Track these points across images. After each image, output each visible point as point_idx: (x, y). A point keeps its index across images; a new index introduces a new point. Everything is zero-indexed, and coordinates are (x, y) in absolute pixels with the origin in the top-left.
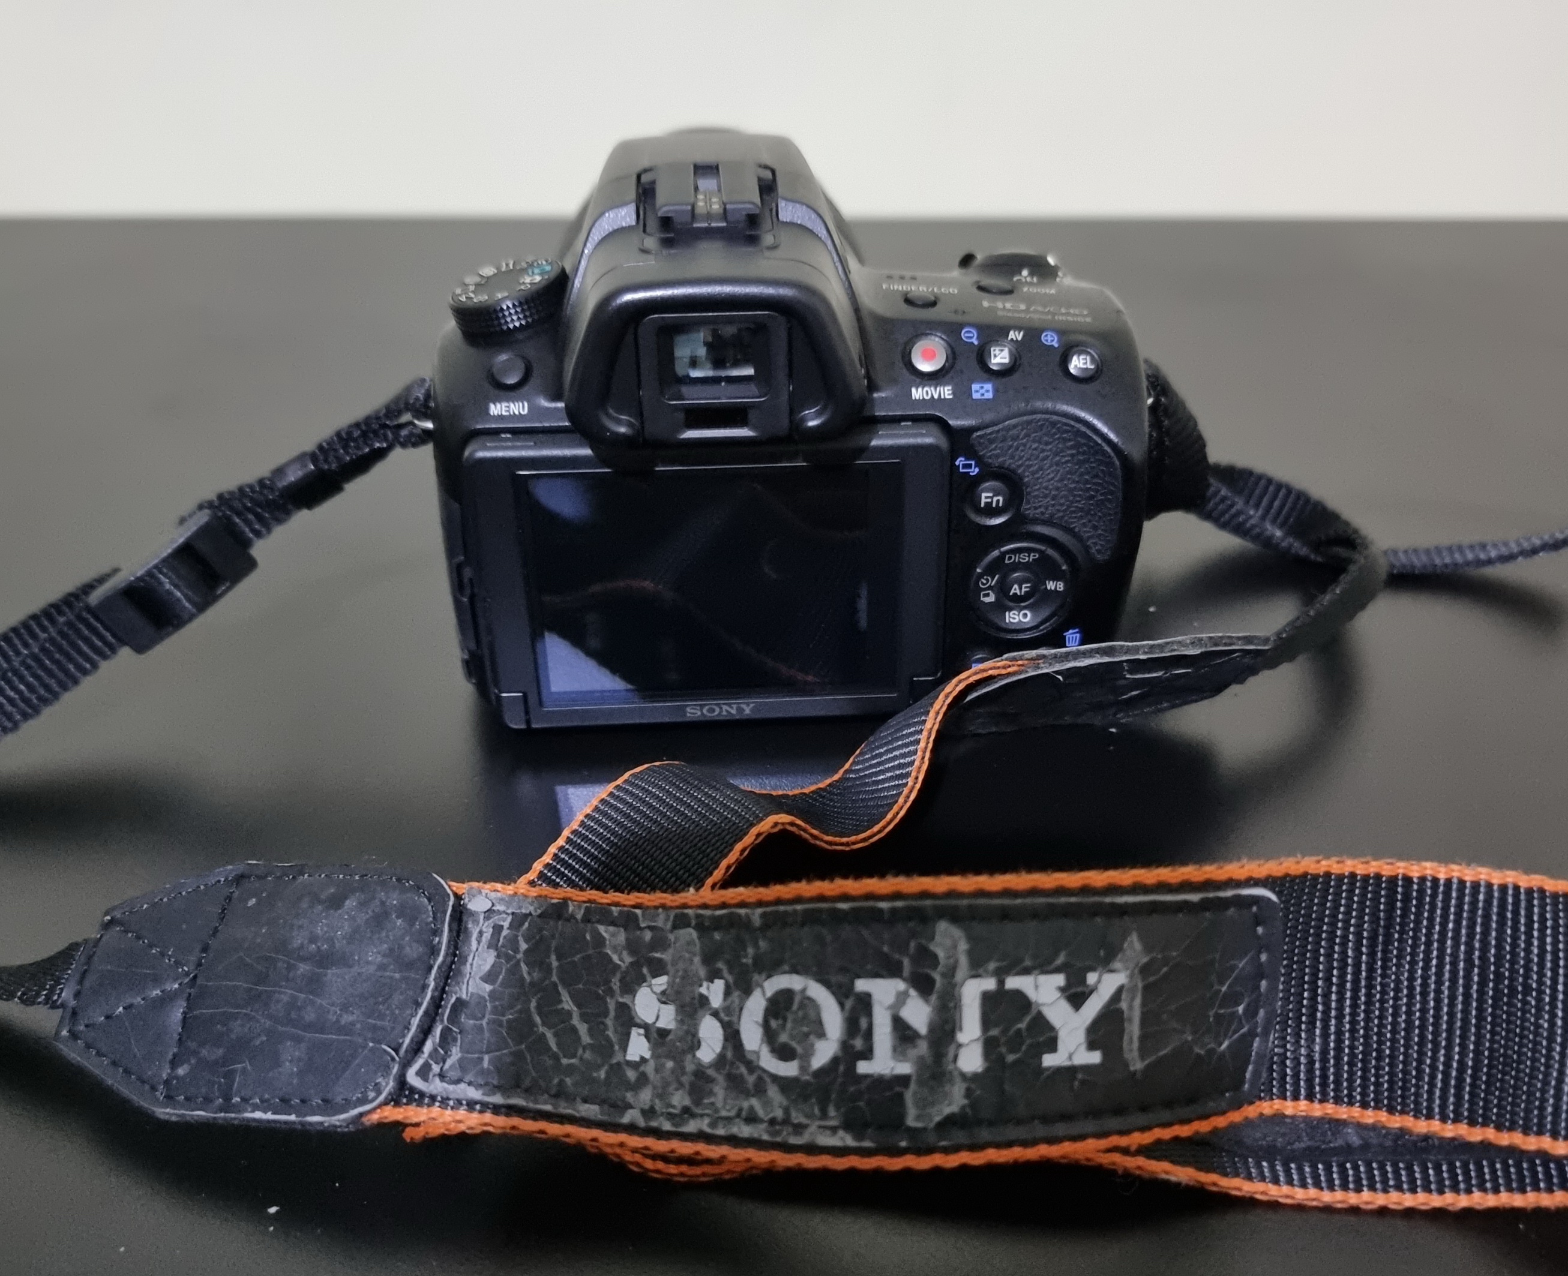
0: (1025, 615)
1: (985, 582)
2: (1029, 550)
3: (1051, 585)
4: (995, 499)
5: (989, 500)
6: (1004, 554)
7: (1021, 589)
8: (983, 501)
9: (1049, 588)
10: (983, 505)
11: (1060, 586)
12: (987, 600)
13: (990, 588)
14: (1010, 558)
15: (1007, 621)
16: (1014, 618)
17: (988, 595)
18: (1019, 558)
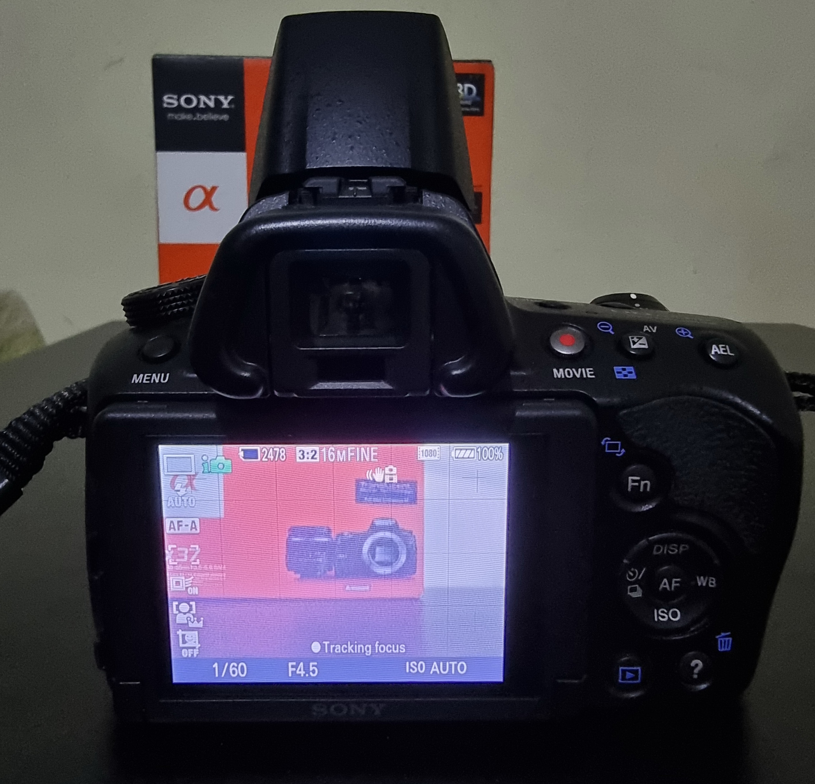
0: (675, 615)
1: (632, 574)
2: (679, 541)
3: (701, 581)
4: (643, 483)
5: (637, 484)
6: (651, 544)
7: (670, 584)
8: (630, 484)
9: (699, 584)
10: (629, 489)
11: (713, 583)
12: (634, 595)
13: (636, 582)
14: (658, 549)
15: (656, 619)
16: (663, 617)
17: (634, 590)
18: (668, 549)
